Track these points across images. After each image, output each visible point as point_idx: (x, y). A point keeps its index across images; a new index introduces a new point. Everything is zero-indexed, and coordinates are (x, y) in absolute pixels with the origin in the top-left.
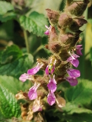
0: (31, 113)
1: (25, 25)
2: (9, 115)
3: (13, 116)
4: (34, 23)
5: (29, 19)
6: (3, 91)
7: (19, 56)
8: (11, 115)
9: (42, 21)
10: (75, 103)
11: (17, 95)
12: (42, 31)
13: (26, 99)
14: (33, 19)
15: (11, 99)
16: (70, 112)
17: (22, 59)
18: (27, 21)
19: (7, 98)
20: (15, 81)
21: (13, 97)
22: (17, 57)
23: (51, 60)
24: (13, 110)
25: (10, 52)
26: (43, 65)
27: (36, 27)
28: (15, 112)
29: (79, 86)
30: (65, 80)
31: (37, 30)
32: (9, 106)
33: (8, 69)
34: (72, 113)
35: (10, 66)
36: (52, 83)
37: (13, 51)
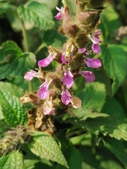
0: (39, 119)
1: (25, 17)
2: (13, 123)
3: (18, 123)
4: (35, 14)
5: (28, 11)
6: (5, 94)
7: (19, 55)
8: (16, 122)
9: (44, 12)
10: (87, 108)
11: (21, 99)
12: (45, 23)
13: (33, 102)
14: (33, 9)
15: (15, 104)
16: (82, 117)
17: (22, 59)
18: (26, 12)
19: (10, 102)
20: (13, 87)
21: (18, 101)
22: (16, 57)
23: (68, 46)
24: (18, 116)
25: (7, 50)
26: (56, 54)
27: (38, 18)
28: (21, 118)
29: (89, 89)
30: (80, 75)
31: (39, 22)
32: (12, 112)
33: (6, 70)
34: (85, 118)
35: (9, 67)
36: (67, 76)
37: (11, 49)
